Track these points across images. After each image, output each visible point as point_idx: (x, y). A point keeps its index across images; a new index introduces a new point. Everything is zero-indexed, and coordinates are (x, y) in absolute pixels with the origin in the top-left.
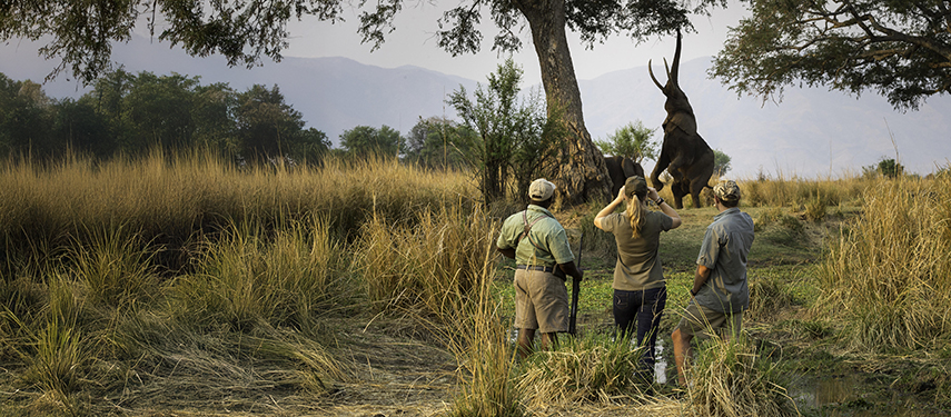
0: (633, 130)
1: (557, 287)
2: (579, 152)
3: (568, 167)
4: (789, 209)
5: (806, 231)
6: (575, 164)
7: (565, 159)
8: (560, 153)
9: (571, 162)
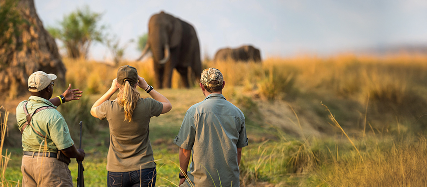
0: (80, 15)
1: (62, 171)
2: (33, 39)
3: (22, 54)
4: (242, 88)
5: (261, 110)
6: (29, 51)
7: (19, 46)
8: (14, 40)
9: (25, 48)
